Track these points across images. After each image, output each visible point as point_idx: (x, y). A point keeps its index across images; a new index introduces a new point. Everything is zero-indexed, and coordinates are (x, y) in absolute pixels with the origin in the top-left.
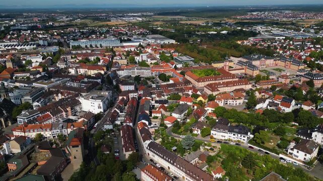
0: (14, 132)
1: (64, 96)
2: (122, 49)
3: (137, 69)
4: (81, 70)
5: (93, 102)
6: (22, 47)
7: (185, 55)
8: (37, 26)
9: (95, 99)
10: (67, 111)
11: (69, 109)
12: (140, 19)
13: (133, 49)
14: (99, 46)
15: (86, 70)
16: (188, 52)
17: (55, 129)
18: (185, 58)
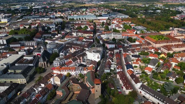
0: (54, 71)
1: (75, 49)
2: (99, 21)
3: (113, 34)
4: (79, 33)
5: (94, 54)
6: (42, 19)
7: (139, 25)
8: (46, 7)
9: (95, 52)
10: (80, 59)
11: (81, 58)
12: (103, 3)
13: (105, 21)
14: (84, 19)
15: (82, 34)
16: (140, 24)
17: (77, 70)
18: (140, 27)
